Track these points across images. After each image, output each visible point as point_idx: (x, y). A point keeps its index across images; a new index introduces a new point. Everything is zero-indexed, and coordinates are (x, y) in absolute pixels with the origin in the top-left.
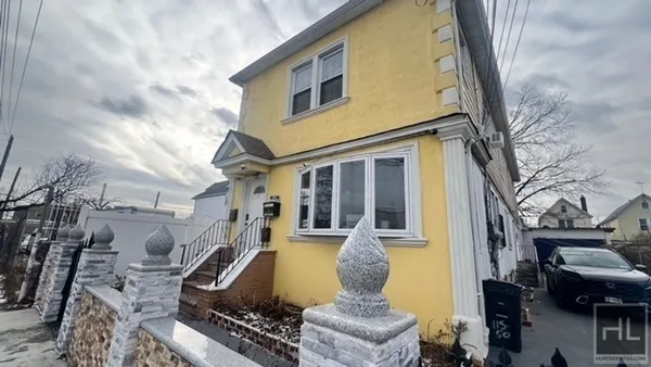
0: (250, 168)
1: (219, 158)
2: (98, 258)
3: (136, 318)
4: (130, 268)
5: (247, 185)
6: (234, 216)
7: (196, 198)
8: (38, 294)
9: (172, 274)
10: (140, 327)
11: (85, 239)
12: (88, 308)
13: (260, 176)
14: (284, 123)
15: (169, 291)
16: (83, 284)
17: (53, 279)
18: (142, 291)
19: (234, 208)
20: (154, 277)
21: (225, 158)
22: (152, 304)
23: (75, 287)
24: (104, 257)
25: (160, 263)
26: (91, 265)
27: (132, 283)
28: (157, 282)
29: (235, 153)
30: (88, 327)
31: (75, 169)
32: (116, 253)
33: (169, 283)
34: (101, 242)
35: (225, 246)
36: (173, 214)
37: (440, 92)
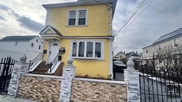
1: (42, 33)
5: (50, 43)
6: (45, 52)
12: (31, 80)
13: (56, 40)
14: (66, 26)
16: (21, 74)
19: (45, 49)
21: (45, 34)
27: (67, 70)
29: (50, 32)
35: (44, 61)
37: (109, 30)
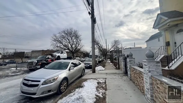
0: (172, 24)
1: (155, 26)
2: (131, 60)
3: (150, 74)
4: (143, 61)
6: (168, 44)
7: (146, 42)
8: (120, 67)
9: (157, 63)
10: (152, 76)
11: (125, 56)
12: (133, 70)
15: (157, 68)
16: (130, 65)
17: (122, 64)
18: (149, 67)
20: (152, 63)
21: (158, 25)
22: (153, 71)
23: (128, 66)
24: (132, 59)
25: (152, 60)
26: (130, 61)
27: (145, 65)
28: (153, 65)
29: (162, 21)
30: (135, 74)
31: (116, 42)
32: (134, 58)
33: (157, 65)
34: (130, 56)
35: (166, 55)
36: (141, 48)
